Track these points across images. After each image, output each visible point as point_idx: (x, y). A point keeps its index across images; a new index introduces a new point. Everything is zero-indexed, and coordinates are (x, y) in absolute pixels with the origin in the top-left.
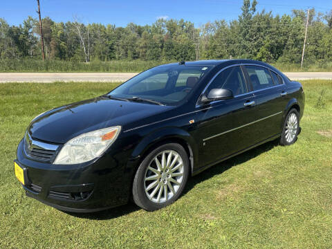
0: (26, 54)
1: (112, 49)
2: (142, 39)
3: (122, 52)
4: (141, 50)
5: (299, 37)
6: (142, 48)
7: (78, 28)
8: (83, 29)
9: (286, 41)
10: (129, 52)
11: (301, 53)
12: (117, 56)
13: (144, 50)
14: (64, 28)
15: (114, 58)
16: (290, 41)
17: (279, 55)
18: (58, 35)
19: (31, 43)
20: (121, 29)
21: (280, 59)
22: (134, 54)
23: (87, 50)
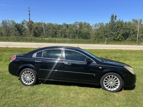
0: (22, 34)
1: (56, 33)
2: (69, 29)
3: (60, 34)
4: (68, 34)
5: (135, 31)
6: (68, 33)
7: (43, 25)
8: (45, 25)
9: (129, 32)
10: (63, 34)
11: (137, 37)
12: (58, 36)
13: (69, 34)
14: (37, 24)
15: (57, 37)
16: (131, 32)
17: (127, 38)
18: (35, 27)
19: (24, 30)
20: (60, 25)
21: (127, 39)
22: (65, 35)
23: (46, 33)
